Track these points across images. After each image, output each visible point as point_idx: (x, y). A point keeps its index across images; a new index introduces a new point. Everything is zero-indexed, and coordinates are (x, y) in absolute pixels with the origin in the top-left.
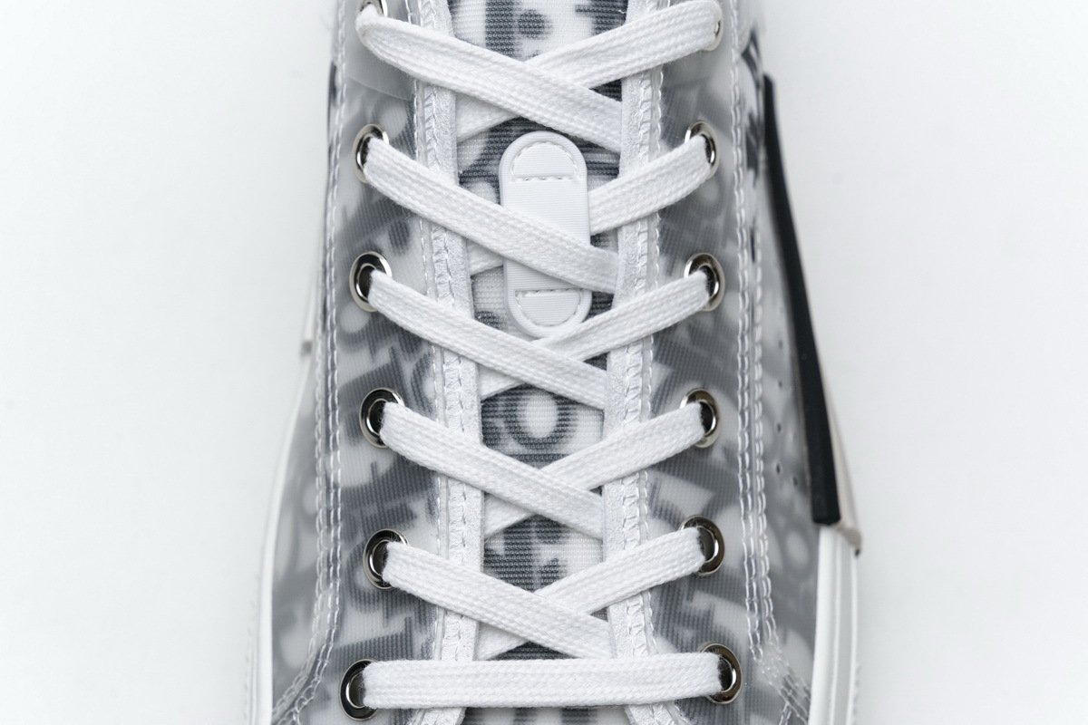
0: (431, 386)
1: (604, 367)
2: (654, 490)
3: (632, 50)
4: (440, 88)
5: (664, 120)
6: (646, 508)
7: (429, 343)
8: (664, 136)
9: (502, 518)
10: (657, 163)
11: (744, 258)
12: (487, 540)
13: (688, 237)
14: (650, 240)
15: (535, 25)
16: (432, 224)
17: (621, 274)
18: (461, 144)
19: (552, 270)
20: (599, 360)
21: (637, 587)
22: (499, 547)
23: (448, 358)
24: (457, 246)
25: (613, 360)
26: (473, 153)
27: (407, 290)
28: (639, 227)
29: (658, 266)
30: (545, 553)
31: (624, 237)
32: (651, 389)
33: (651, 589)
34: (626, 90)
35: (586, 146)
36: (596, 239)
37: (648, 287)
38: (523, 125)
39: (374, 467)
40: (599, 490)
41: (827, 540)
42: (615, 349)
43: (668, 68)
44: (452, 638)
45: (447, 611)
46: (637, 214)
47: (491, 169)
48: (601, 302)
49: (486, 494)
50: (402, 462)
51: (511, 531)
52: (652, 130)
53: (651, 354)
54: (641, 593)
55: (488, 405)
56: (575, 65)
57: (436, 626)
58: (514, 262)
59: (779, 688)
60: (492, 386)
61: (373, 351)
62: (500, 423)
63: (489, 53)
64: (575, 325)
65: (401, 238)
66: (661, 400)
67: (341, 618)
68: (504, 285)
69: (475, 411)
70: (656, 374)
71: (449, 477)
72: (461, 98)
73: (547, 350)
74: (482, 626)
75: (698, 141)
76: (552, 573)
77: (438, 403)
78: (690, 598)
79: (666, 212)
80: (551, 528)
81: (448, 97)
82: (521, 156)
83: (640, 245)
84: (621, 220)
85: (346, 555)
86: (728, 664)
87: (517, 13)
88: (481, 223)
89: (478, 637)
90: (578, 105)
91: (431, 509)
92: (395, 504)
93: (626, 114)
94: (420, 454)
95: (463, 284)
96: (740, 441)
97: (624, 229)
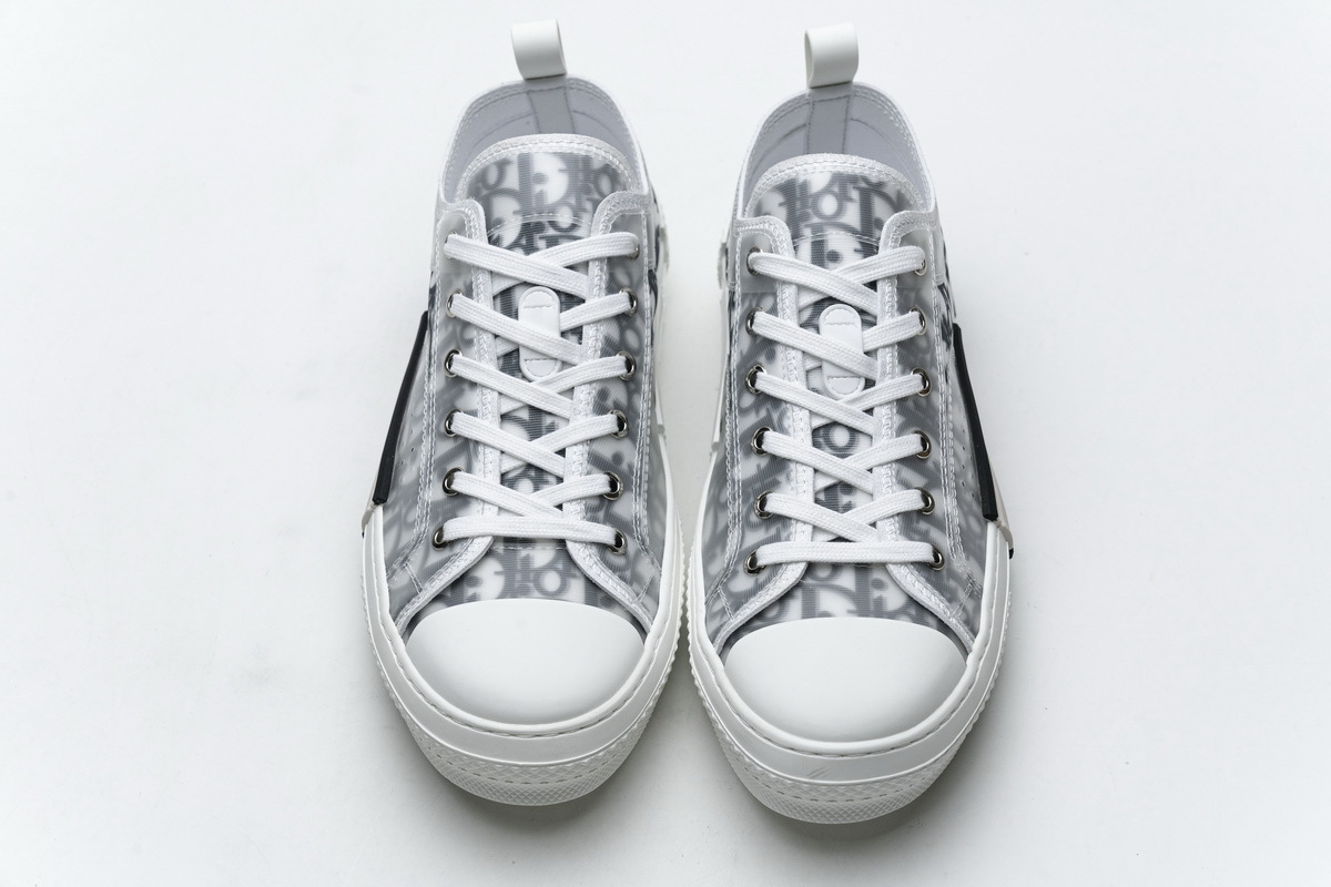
0: (786, 423)
1: (872, 415)
2: (898, 473)
3: (882, 266)
4: (790, 283)
5: (898, 302)
6: (894, 480)
7: (786, 402)
8: (898, 309)
9: (824, 482)
10: (895, 320)
11: (941, 379)
12: (816, 493)
13: (912, 359)
14: (893, 356)
15: (835, 257)
16: (787, 346)
17: (879, 371)
18: (800, 311)
19: (846, 365)
20: (870, 411)
21: (890, 512)
22: (822, 497)
23: (796, 409)
24: (800, 355)
25: (876, 410)
26: (806, 315)
27: (776, 378)
28: (887, 350)
29: (898, 369)
30: (845, 499)
31: (880, 353)
32: (895, 426)
33: (898, 514)
34: (879, 285)
35: (862, 312)
36: (867, 353)
37: (893, 378)
38: (831, 300)
39: (758, 466)
40: (870, 470)
41: (991, 527)
42: (877, 406)
43: (899, 277)
44: (800, 534)
45: (797, 521)
46: (886, 343)
47: (815, 322)
48: (869, 383)
49: (816, 471)
50: (774, 457)
51: (828, 489)
52: (892, 306)
53: (895, 411)
54: (893, 516)
55: (815, 432)
56: (855, 273)
57: (792, 529)
58: (827, 361)
59: (965, 577)
60: (818, 422)
61: (757, 412)
62: (821, 440)
63: (812, 266)
64: (858, 393)
65: (771, 356)
66: (901, 431)
67: (743, 538)
68: (822, 375)
69: (809, 432)
70: (897, 420)
71: (797, 462)
72: (801, 288)
73: (845, 405)
74: (815, 527)
75: (916, 314)
76: (848, 507)
77: (791, 430)
78: (918, 522)
79: (900, 344)
80: (848, 488)
81: (794, 287)
82: (830, 315)
83: (888, 358)
84: (878, 345)
85: (745, 509)
86: (936, 552)
87: (826, 252)
88: (810, 343)
89: (813, 532)
90: (856, 291)
91: (788, 479)
92: (770, 479)
93: (879, 297)
94: (781, 451)
95: (803, 374)
96: (942, 462)
97: (880, 350)
